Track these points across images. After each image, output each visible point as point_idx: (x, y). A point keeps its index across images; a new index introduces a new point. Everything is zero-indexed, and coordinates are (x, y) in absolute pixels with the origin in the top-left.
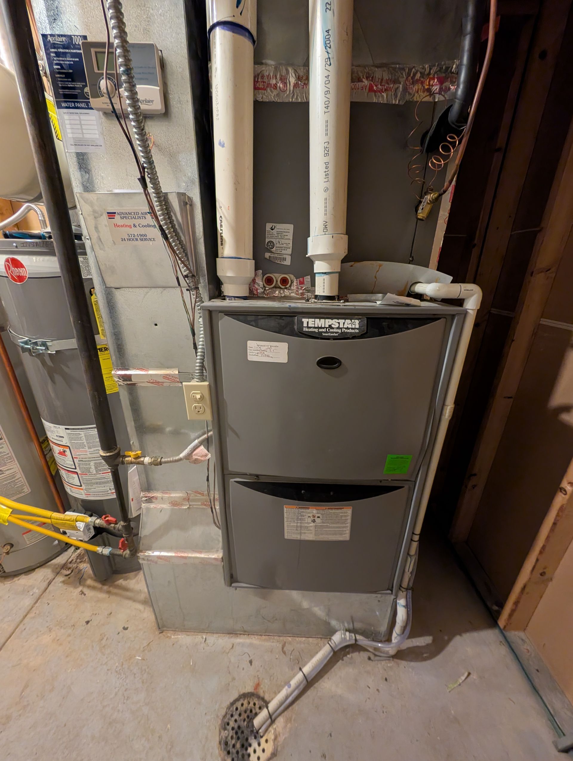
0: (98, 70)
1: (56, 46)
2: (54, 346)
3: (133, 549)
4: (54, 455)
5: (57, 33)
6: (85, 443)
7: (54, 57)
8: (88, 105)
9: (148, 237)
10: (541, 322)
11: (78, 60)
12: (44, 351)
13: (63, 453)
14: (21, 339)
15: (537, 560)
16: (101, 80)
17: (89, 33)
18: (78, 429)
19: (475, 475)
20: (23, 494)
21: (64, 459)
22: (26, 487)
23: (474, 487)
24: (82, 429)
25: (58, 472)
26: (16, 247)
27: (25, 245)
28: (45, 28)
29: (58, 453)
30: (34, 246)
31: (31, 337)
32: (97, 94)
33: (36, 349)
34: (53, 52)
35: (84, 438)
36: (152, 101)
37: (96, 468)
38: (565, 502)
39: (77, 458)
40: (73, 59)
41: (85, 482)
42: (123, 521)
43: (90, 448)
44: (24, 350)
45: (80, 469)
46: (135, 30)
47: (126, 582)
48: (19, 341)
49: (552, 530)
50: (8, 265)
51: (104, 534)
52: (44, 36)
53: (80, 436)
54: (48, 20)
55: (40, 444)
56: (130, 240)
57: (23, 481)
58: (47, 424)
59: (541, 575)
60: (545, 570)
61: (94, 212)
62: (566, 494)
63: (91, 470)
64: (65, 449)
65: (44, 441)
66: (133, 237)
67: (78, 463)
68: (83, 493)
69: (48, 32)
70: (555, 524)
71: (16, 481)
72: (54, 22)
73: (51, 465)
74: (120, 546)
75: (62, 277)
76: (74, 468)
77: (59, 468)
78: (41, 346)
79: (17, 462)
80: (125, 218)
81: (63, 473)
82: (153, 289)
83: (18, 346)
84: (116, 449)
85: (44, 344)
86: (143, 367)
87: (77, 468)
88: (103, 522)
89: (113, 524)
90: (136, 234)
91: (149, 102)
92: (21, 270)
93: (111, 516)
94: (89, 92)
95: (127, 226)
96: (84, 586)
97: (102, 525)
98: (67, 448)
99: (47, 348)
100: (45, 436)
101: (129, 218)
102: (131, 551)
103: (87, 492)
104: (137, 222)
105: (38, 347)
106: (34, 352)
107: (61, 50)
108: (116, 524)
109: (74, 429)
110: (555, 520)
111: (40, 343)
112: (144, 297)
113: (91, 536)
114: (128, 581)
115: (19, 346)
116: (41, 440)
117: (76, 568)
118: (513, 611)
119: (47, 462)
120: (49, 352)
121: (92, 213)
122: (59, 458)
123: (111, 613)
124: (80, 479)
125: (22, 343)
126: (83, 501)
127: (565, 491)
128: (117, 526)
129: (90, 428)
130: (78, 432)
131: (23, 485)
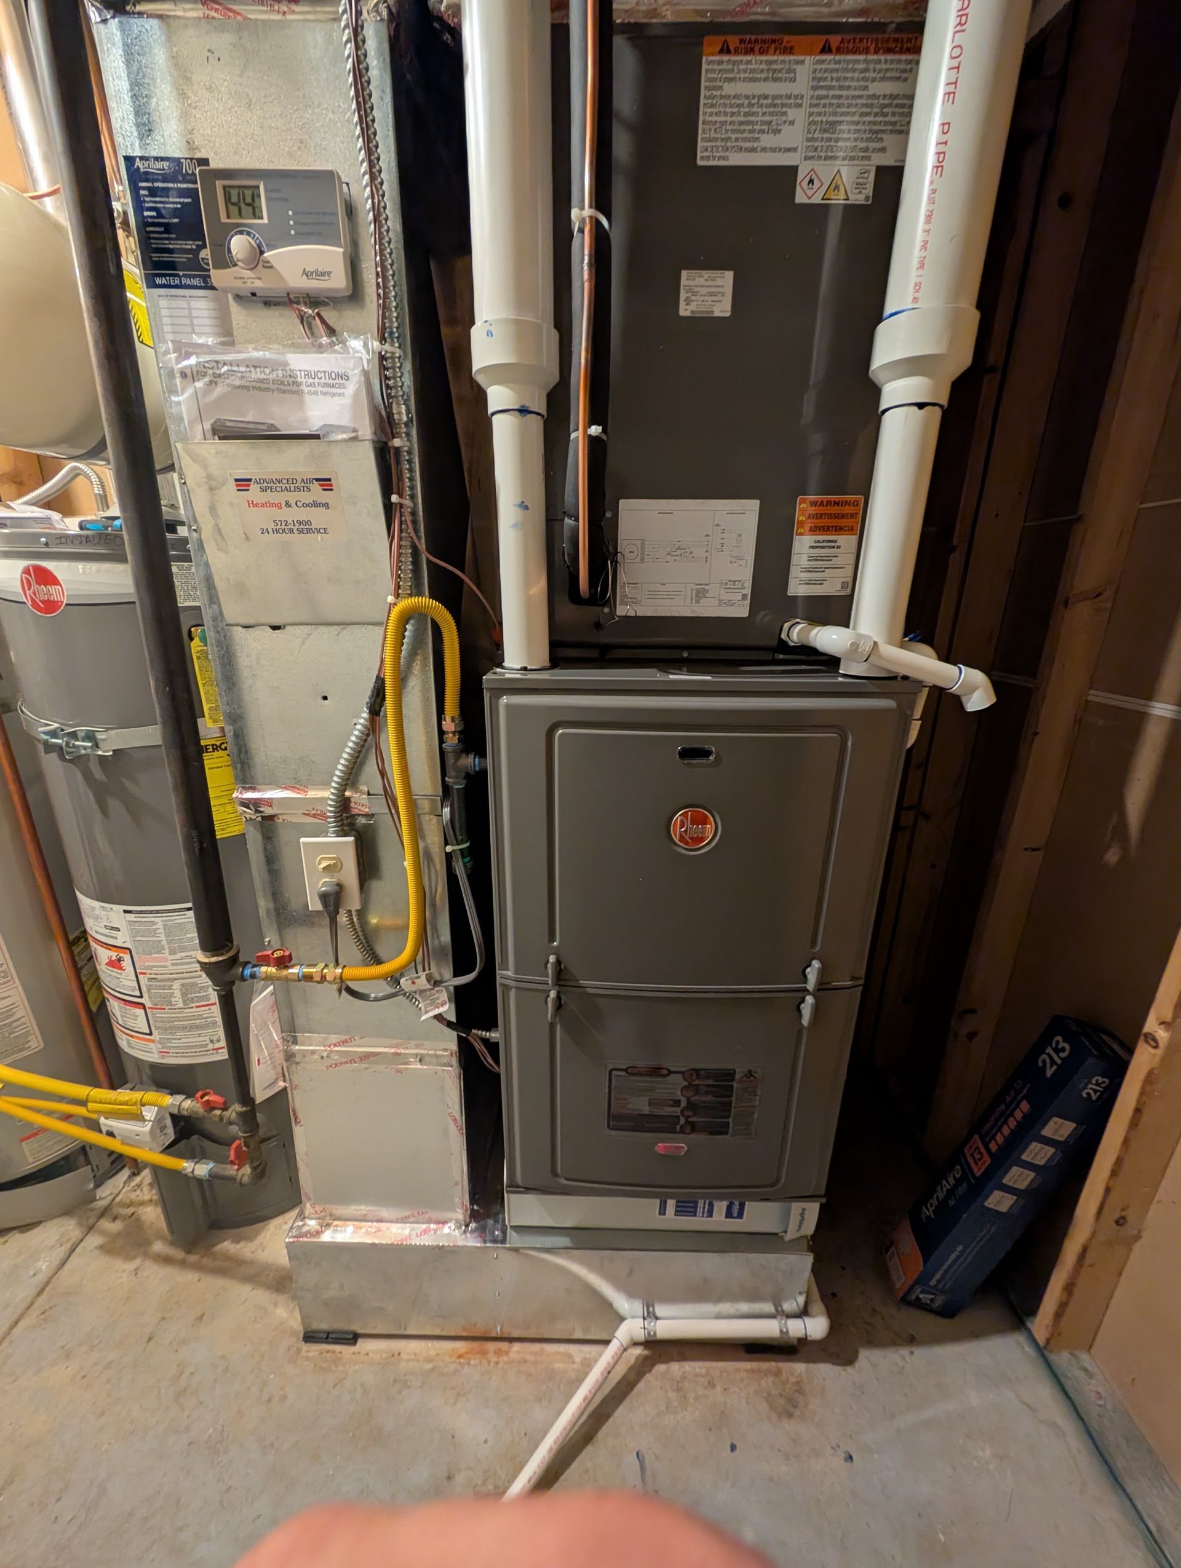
0: (228, 217)
1: (151, 177)
2: (112, 740)
3: (260, 1164)
4: (98, 968)
5: (154, 154)
6: (164, 943)
7: (146, 196)
8: (205, 282)
9: (313, 527)
10: (1090, 698)
11: (189, 200)
12: (89, 750)
13: (116, 964)
14: (43, 727)
15: (1108, 1190)
16: (233, 236)
17: (212, 154)
18: (151, 912)
19: (973, 1011)
20: (26, 1053)
21: (119, 976)
22: (33, 1036)
23: (972, 1036)
24: (158, 912)
25: (103, 1004)
26: (47, 544)
27: (63, 540)
28: (132, 145)
29: (107, 964)
30: (81, 543)
31: (64, 722)
32: (224, 260)
33: (74, 746)
34: (144, 188)
35: (162, 930)
36: (329, 273)
37: (184, 995)
38: (1155, 1062)
39: (145, 974)
40: (182, 200)
41: (161, 1025)
42: (239, 1103)
43: (173, 952)
44: (49, 748)
45: (150, 997)
46: (299, 148)
47: (238, 1246)
48: (40, 729)
49: (1134, 1123)
50: (27, 579)
51: (195, 1137)
52: (129, 160)
53: (155, 927)
54: (137, 130)
55: (70, 944)
56: (277, 531)
57: (29, 1024)
58: (86, 903)
59: (1117, 1223)
60: (1123, 1214)
61: (209, 477)
62: (1156, 1047)
63: (173, 999)
64: (121, 955)
65: (78, 939)
66: (283, 527)
67: (147, 986)
68: (154, 1050)
69: (137, 153)
70: (1138, 1111)
71: (15, 1024)
72: (148, 136)
73: (90, 990)
74: (232, 1157)
75: (137, 604)
76: (139, 994)
77: (106, 995)
78: (83, 741)
79: (17, 982)
80: (269, 491)
81: (114, 1006)
82: (322, 629)
83: (36, 742)
84: (231, 948)
85: (90, 737)
86: (296, 783)
87: (145, 995)
88: (198, 1105)
89: (219, 1109)
90: (290, 521)
91: (323, 274)
92: (53, 589)
93: (214, 1093)
94: (209, 257)
95: (272, 505)
96: (146, 1255)
97: (196, 1112)
98: (125, 953)
99: (96, 745)
100: (82, 929)
101: (278, 489)
102: (254, 1169)
103: (163, 1048)
104: (292, 497)
105: (77, 743)
106: (68, 753)
107: (161, 185)
108: (225, 1109)
109: (141, 912)
110: (1138, 1101)
111: (83, 734)
112: (303, 643)
113: (167, 1144)
114: (242, 1244)
115: (39, 741)
116: (71, 937)
117: (130, 1217)
118: (1062, 1307)
119: (81, 986)
120: (100, 753)
121: (205, 480)
122: (106, 974)
123: (203, 1315)
124: (150, 1018)
125: (46, 733)
126: (154, 1067)
127: (1155, 1039)
128: (227, 1114)
129: (175, 911)
130: (150, 918)
131: (27, 1034)
